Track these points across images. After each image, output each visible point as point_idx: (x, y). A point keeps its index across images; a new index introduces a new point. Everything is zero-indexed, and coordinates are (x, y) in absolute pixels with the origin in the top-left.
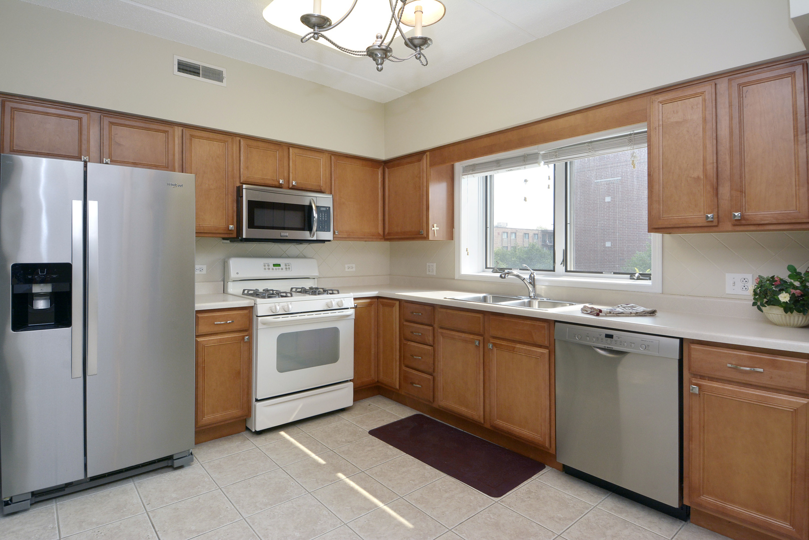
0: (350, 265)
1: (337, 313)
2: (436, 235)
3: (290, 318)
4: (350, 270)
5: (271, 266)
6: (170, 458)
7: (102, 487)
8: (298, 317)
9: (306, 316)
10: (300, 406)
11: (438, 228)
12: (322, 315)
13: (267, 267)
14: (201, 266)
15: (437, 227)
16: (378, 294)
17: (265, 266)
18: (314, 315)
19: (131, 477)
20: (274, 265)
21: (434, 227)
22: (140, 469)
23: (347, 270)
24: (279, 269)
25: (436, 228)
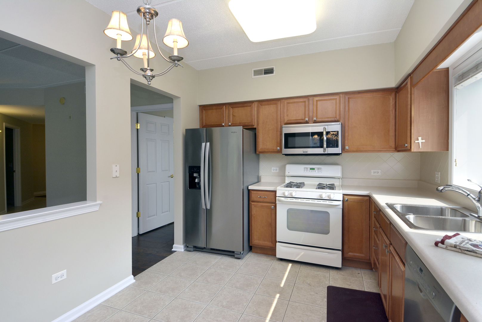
0: (375, 171)
1: (328, 202)
2: (421, 147)
3: (294, 200)
4: (375, 174)
5: (309, 169)
6: (233, 252)
7: (212, 253)
8: (299, 200)
9: (305, 201)
10: (302, 253)
11: (424, 141)
12: (316, 202)
13: (306, 170)
14: (276, 168)
15: (422, 139)
16: (368, 194)
17: (305, 169)
18: (310, 201)
19: (223, 254)
20: (311, 169)
21: (418, 140)
22: (225, 252)
23: (372, 174)
24: (313, 171)
25: (420, 140)
